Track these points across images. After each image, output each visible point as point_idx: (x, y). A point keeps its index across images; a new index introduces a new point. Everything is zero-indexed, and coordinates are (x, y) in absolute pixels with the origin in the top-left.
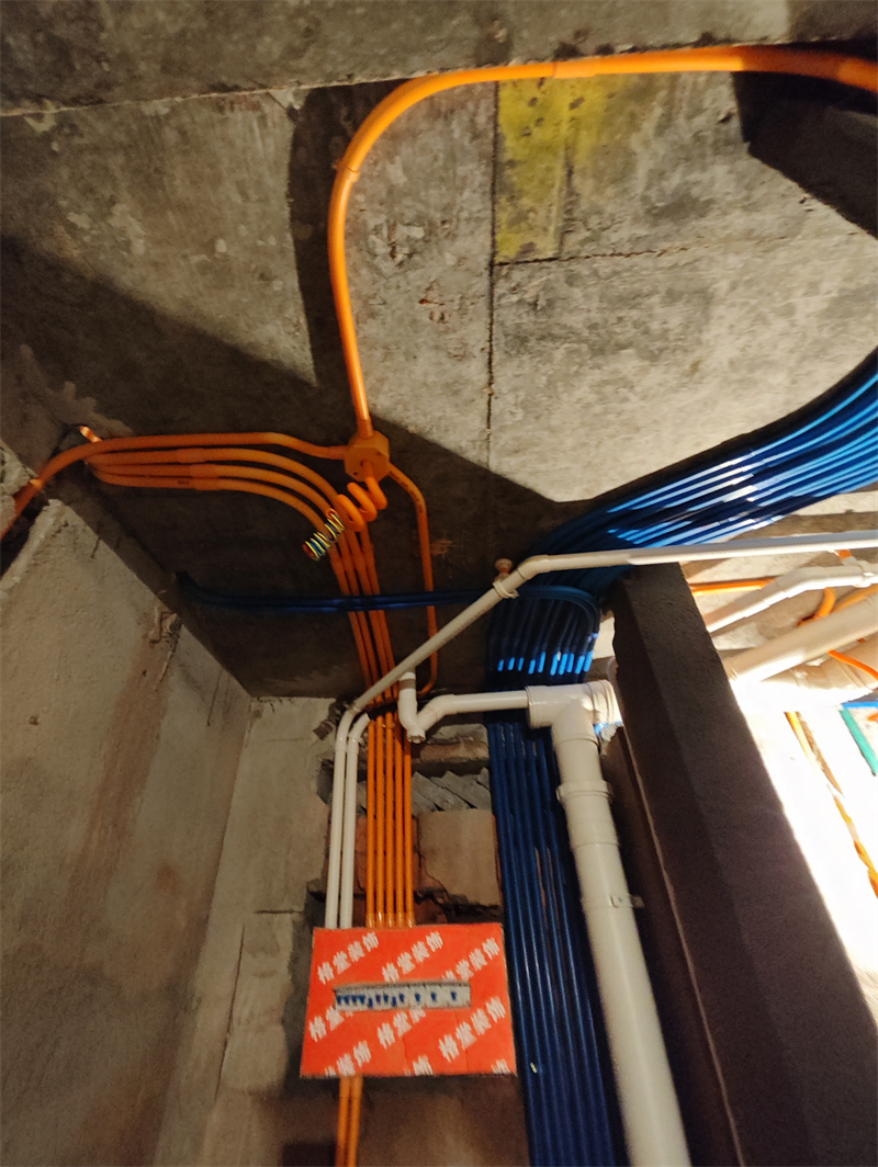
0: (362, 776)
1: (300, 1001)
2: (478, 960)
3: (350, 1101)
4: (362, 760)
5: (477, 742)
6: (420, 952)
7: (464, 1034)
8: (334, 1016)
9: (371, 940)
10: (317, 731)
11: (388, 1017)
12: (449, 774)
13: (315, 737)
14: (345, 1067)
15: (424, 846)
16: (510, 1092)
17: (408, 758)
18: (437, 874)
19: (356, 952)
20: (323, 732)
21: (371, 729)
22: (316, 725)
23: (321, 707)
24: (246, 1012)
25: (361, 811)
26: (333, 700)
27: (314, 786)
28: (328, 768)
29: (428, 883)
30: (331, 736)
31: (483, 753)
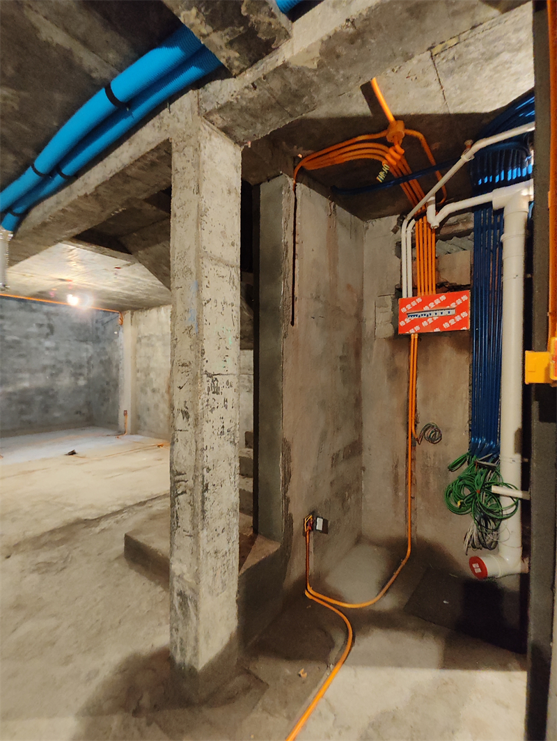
0: (413, 246)
1: (396, 318)
2: (459, 302)
3: (414, 339)
4: (413, 239)
5: (468, 222)
6: (437, 301)
7: (452, 322)
8: (408, 320)
9: (419, 300)
10: (393, 231)
11: (426, 319)
12: (455, 238)
13: (392, 233)
14: (412, 331)
15: (441, 267)
16: (467, 334)
17: (434, 235)
18: (445, 277)
19: (414, 304)
20: (395, 231)
21: (417, 225)
22: (392, 229)
23: (394, 220)
24: (380, 321)
25: (414, 259)
26: (398, 216)
27: (394, 253)
28: (399, 245)
29: (442, 280)
30: (399, 231)
31: (471, 226)
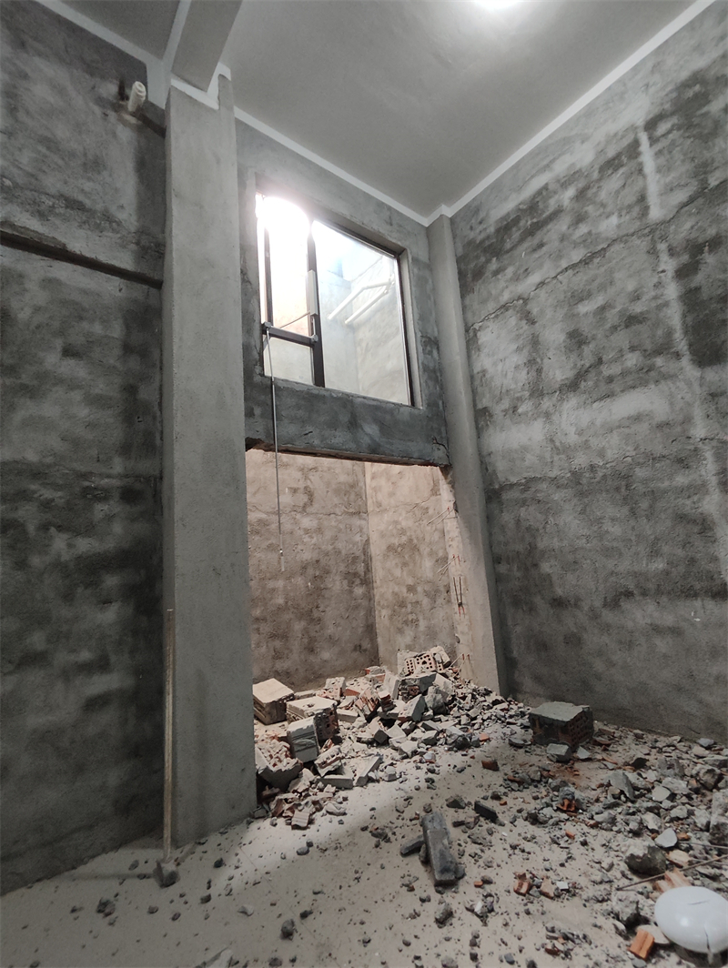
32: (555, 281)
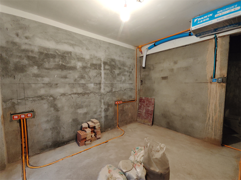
32: (70, 96)
